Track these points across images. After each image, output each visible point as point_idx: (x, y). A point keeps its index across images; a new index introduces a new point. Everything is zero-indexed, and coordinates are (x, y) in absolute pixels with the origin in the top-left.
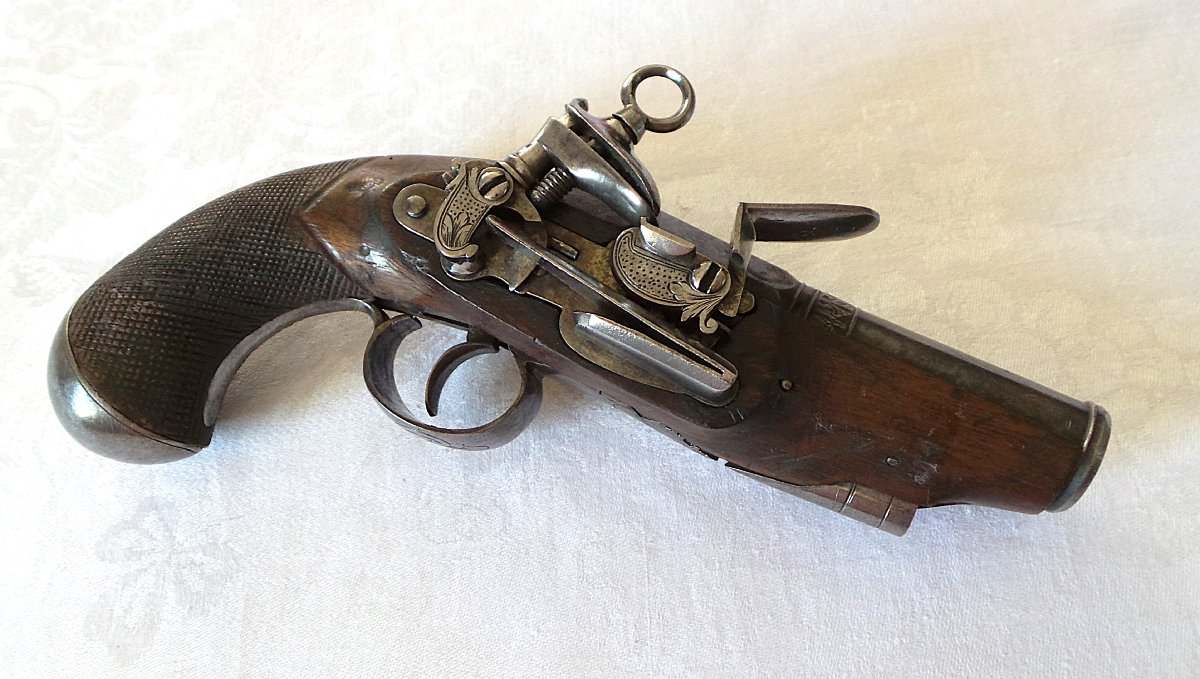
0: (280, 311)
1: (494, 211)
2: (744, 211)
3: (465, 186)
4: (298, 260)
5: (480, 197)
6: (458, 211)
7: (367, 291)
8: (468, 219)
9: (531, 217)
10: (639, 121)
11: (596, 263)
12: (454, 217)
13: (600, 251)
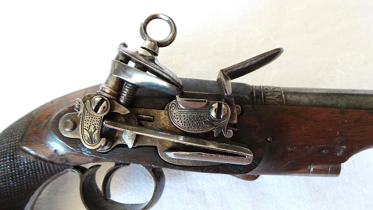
0: (35, 189)
1: (106, 118)
2: (223, 73)
3: (86, 111)
4: (29, 167)
5: (96, 114)
6: (88, 125)
7: (69, 165)
8: (95, 127)
9: (124, 112)
10: (154, 46)
11: (163, 119)
12: (87, 129)
13: (162, 112)
